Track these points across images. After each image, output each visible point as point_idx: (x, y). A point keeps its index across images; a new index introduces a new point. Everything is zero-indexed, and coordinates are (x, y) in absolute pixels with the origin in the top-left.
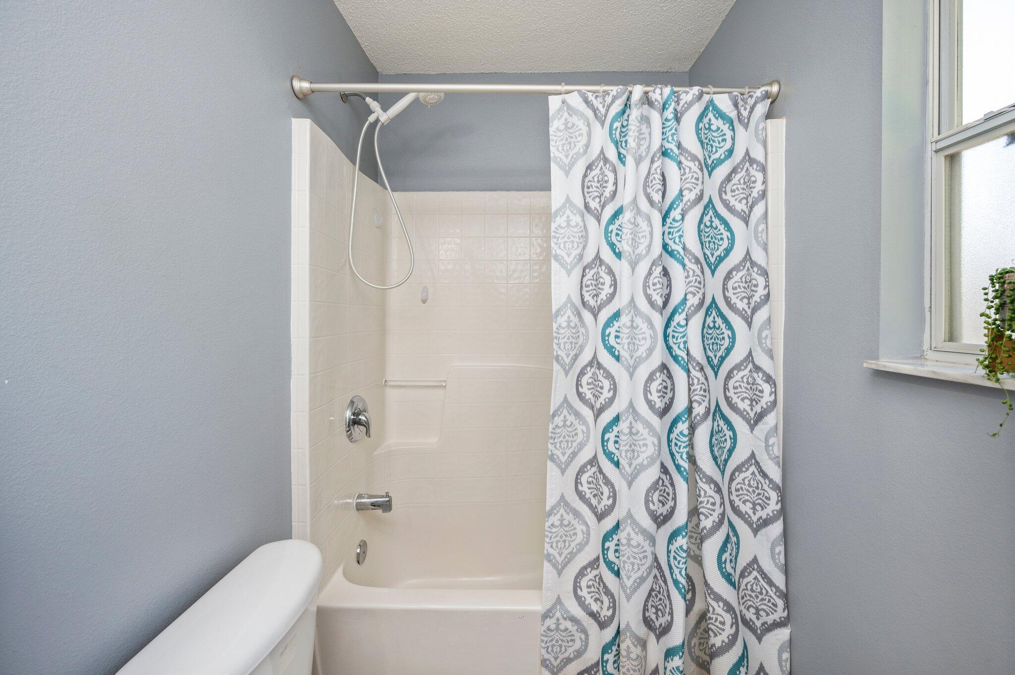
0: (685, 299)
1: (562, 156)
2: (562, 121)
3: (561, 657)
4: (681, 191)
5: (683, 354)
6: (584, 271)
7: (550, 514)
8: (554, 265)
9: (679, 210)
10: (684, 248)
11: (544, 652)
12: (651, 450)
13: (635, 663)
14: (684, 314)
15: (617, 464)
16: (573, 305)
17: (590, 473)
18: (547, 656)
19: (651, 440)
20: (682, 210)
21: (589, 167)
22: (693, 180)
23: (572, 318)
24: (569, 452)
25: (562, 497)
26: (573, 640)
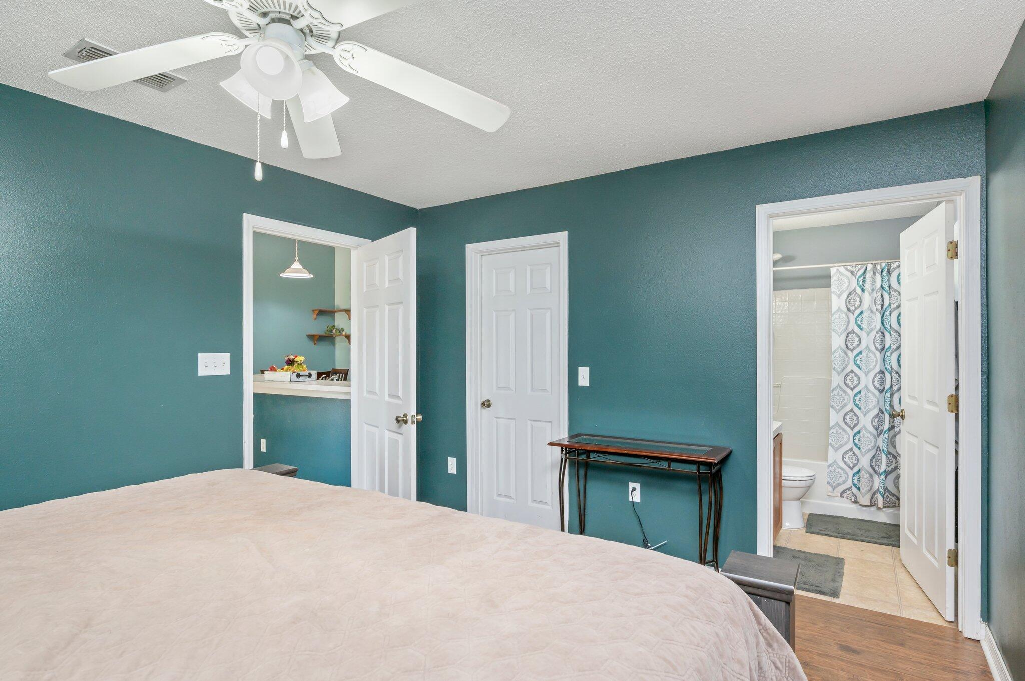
0: (891, 346)
1: (837, 291)
2: (837, 277)
3: (836, 483)
4: (890, 304)
5: (889, 368)
6: (848, 335)
7: (832, 428)
8: (833, 333)
9: (889, 312)
10: (891, 327)
11: (829, 479)
12: (874, 403)
13: (866, 480)
14: (890, 352)
15: (860, 409)
16: (842, 349)
17: (851, 415)
18: (830, 481)
19: (875, 400)
20: (890, 312)
21: (850, 294)
22: (895, 300)
23: (841, 354)
24: (840, 406)
25: (837, 422)
26: (842, 477)
